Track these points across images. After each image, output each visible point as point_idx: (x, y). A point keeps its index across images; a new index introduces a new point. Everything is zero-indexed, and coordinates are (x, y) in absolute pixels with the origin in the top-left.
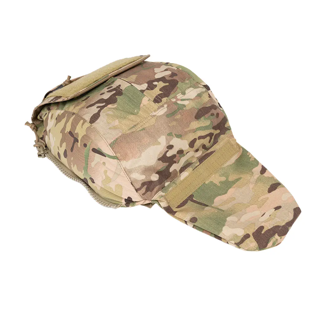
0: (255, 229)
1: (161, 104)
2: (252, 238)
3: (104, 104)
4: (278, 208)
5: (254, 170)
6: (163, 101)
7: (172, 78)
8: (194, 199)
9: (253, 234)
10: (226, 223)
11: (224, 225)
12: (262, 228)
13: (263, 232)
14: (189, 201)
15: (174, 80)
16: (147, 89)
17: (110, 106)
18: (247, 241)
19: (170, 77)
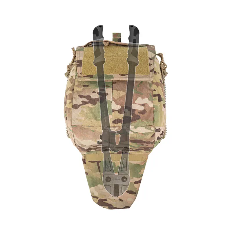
0: (103, 198)
1: (116, 125)
2: (98, 200)
3: (88, 101)
4: (121, 200)
5: (135, 178)
6: (118, 124)
7: (139, 114)
8: (99, 163)
9: (100, 199)
10: (96, 187)
11: (94, 186)
12: (106, 200)
13: (104, 202)
14: (96, 163)
15: (139, 116)
16: (118, 111)
17: (90, 105)
18: (95, 199)
19: (139, 113)
